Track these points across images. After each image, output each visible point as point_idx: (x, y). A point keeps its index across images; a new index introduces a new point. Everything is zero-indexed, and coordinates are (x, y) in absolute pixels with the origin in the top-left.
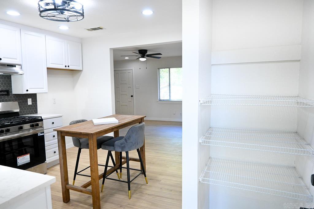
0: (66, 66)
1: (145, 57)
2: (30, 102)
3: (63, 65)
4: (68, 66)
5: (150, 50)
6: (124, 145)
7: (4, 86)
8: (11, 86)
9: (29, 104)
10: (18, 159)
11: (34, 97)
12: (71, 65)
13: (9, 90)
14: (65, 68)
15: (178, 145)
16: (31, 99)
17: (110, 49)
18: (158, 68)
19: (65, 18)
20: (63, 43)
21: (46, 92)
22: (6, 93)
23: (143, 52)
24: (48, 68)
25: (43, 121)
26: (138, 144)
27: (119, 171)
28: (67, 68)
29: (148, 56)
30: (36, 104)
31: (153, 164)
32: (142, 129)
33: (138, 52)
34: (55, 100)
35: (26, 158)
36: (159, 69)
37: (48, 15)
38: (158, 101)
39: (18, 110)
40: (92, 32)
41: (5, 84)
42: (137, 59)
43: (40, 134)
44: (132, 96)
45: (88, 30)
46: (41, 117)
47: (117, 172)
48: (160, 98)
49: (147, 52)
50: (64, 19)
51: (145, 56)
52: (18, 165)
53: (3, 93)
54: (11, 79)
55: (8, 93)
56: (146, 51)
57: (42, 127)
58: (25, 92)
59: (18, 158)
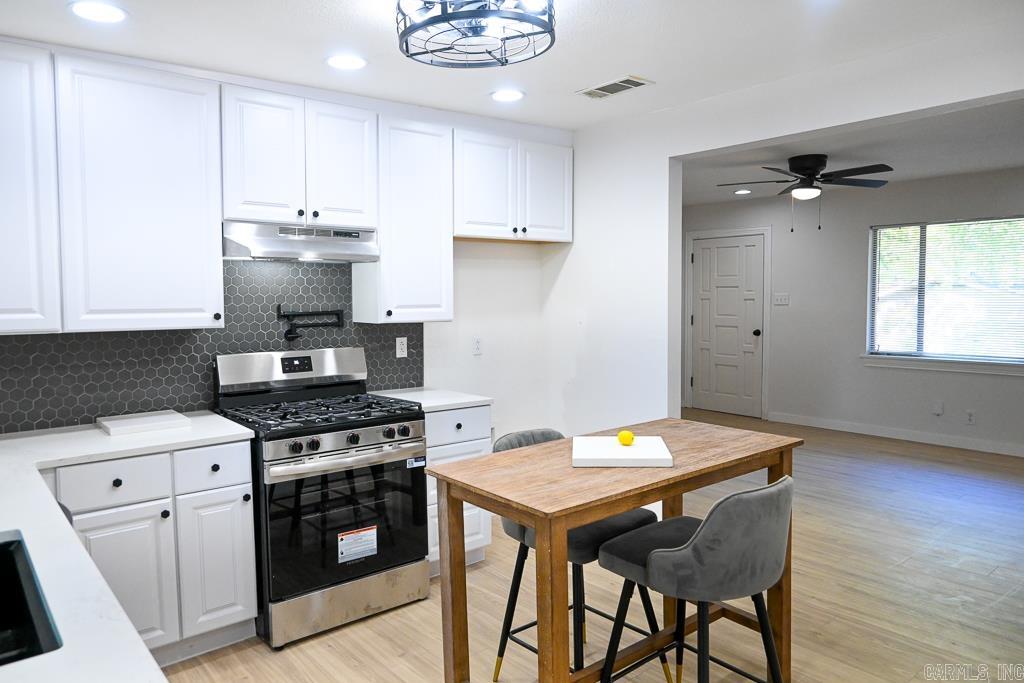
0: (515, 230)
1: (815, 183)
2: (401, 348)
3: (505, 225)
4: (524, 230)
5: (838, 156)
6: (690, 572)
7: (329, 299)
8: (349, 299)
9: (398, 356)
10: (342, 540)
11: (414, 332)
12: (535, 226)
13: (342, 311)
14: (511, 236)
15: (955, 565)
16: (406, 339)
17: (670, 158)
18: (871, 227)
19: (490, 53)
20: (510, 151)
21: (447, 318)
22: (334, 319)
23: (807, 167)
24: (456, 239)
25: (423, 418)
26: (753, 574)
27: (671, 654)
28: (520, 235)
29: (829, 178)
30: (421, 354)
31: (831, 644)
32: (778, 508)
33: (788, 166)
34: (478, 342)
35: (364, 538)
36: (875, 229)
37: (430, 47)
38: (866, 355)
39: (362, 376)
40: (604, 99)
41: (334, 290)
42: (781, 193)
43: (412, 464)
44: (757, 333)
45: (590, 94)
46: (420, 406)
47: (664, 660)
48: (872, 346)
49: (823, 164)
50: (487, 57)
51: (817, 180)
52: (340, 561)
53: (326, 320)
54: (350, 275)
55: (338, 318)
56: (820, 160)
57: (419, 438)
58: (383, 319)
59: (339, 538)
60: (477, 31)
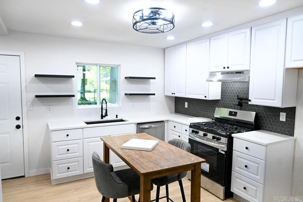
2: (283, 117)
9: (281, 120)
16: (285, 113)
35: (206, 165)
43: (220, 151)
60: (154, 23)
